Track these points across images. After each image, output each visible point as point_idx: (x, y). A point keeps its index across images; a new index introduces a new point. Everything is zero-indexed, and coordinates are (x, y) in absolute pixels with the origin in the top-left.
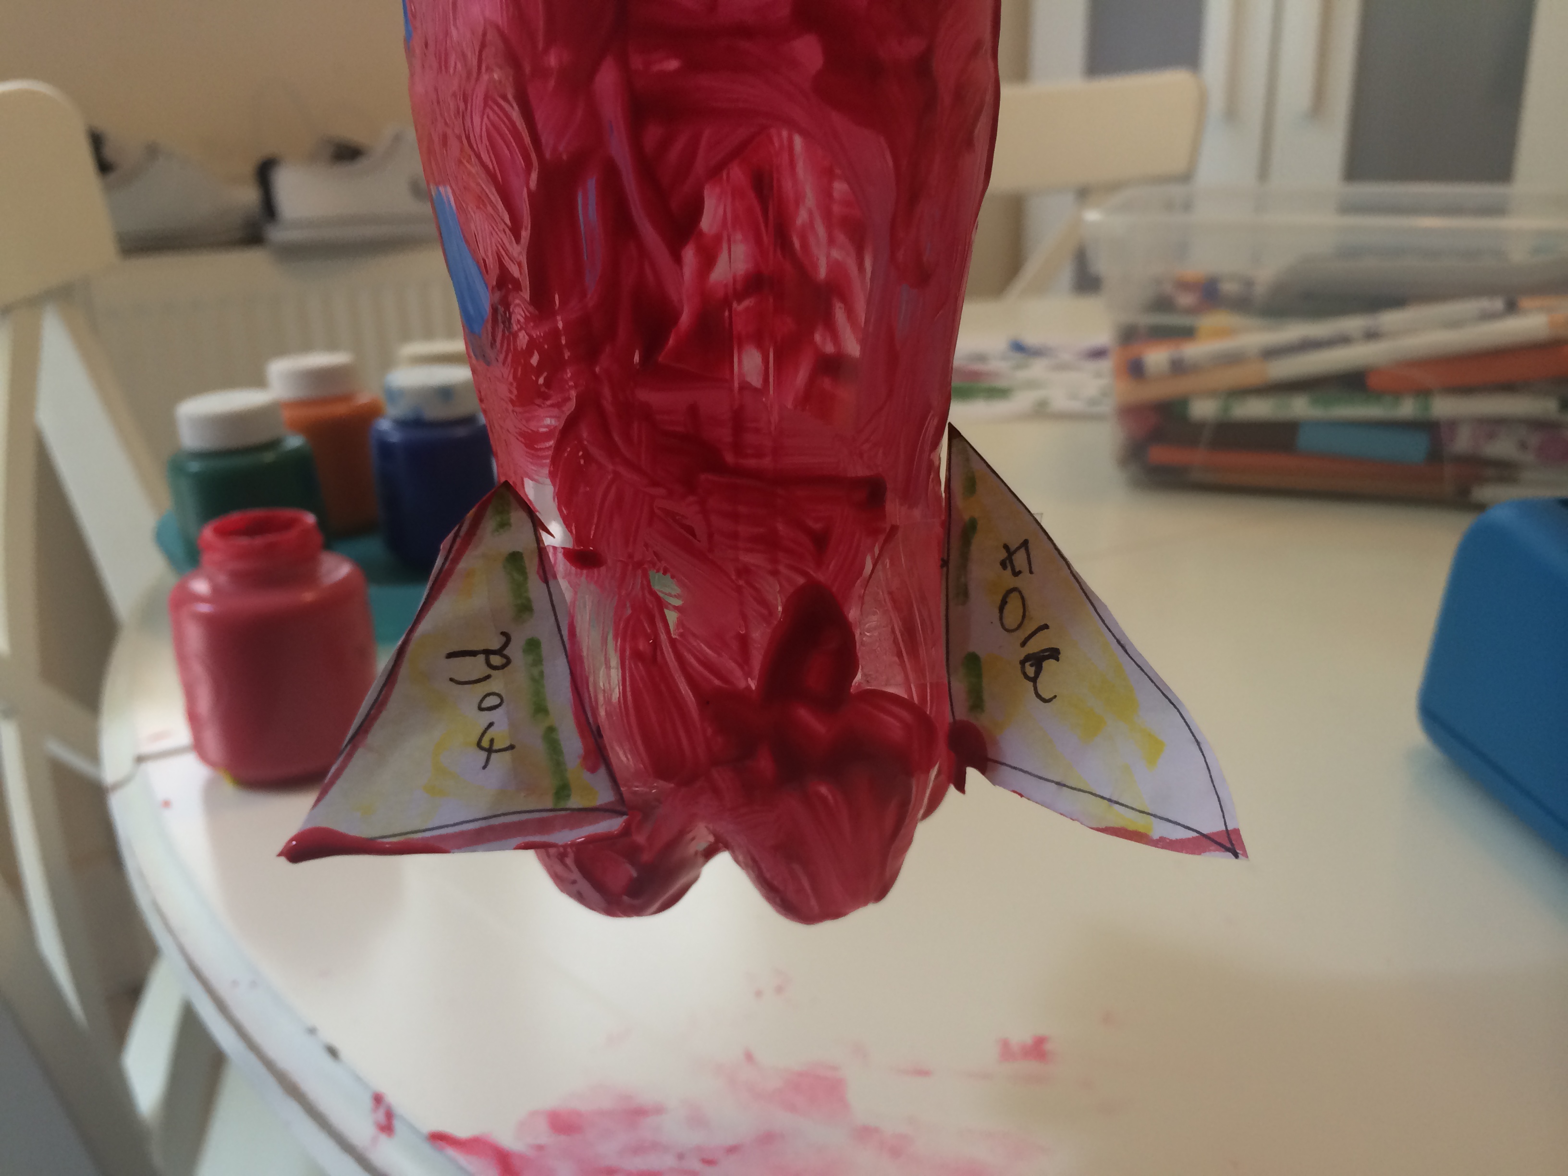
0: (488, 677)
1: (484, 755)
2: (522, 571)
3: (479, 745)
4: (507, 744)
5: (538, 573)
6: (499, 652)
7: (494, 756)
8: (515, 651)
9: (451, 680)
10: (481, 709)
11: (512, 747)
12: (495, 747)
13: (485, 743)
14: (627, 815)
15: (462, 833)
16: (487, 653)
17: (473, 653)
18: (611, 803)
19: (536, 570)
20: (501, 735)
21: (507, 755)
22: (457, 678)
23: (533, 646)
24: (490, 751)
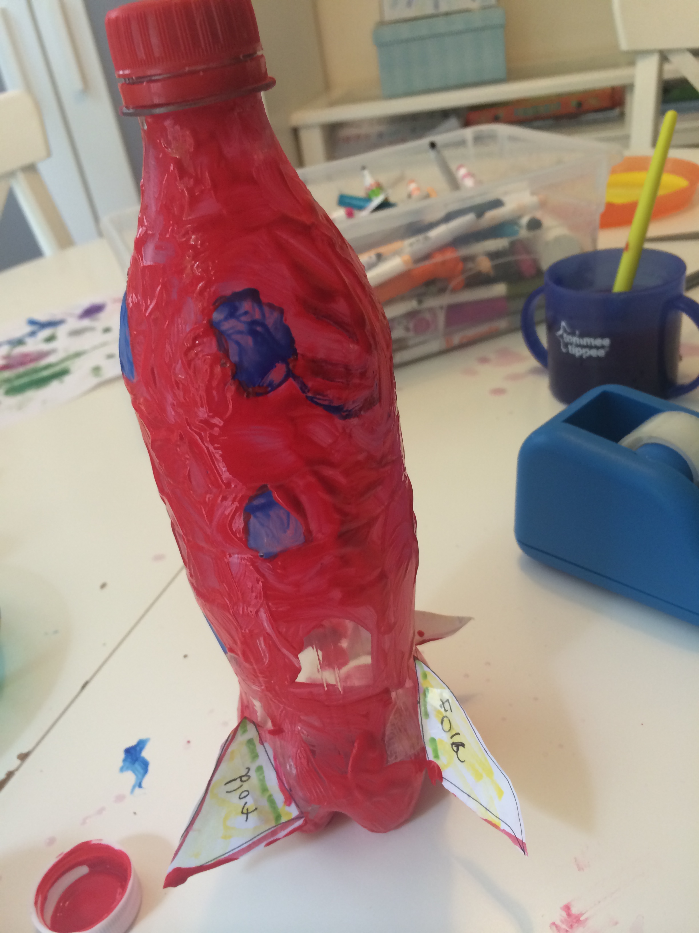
0: (242, 785)
1: (245, 816)
2: (254, 745)
3: (242, 813)
4: (254, 808)
5: (259, 742)
6: (246, 775)
7: (250, 815)
8: (252, 773)
9: (227, 792)
10: (240, 798)
11: (256, 809)
12: (249, 811)
13: (245, 811)
14: (304, 817)
15: (242, 850)
16: (241, 777)
17: (235, 780)
18: (298, 815)
19: (259, 741)
20: (251, 805)
21: (255, 812)
22: (229, 791)
23: (260, 769)
24: (247, 814)
